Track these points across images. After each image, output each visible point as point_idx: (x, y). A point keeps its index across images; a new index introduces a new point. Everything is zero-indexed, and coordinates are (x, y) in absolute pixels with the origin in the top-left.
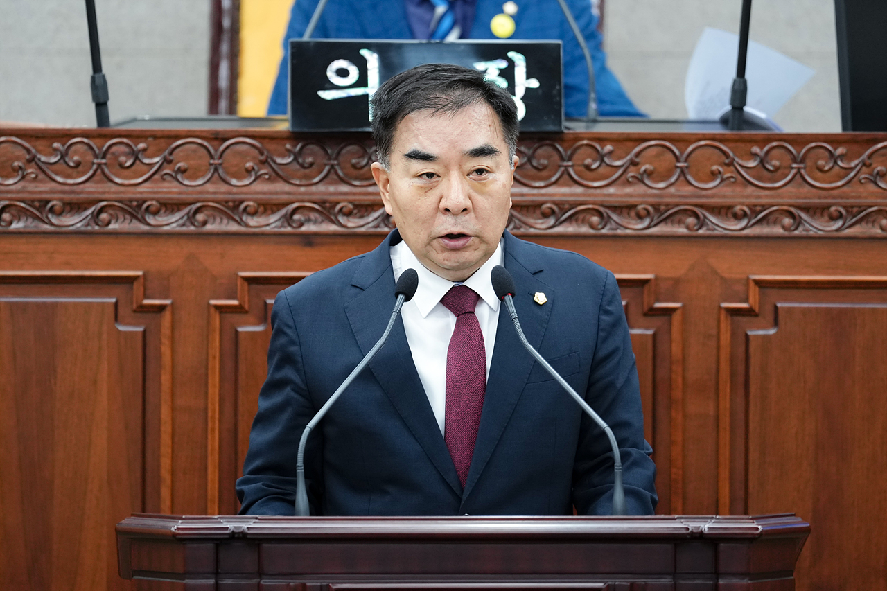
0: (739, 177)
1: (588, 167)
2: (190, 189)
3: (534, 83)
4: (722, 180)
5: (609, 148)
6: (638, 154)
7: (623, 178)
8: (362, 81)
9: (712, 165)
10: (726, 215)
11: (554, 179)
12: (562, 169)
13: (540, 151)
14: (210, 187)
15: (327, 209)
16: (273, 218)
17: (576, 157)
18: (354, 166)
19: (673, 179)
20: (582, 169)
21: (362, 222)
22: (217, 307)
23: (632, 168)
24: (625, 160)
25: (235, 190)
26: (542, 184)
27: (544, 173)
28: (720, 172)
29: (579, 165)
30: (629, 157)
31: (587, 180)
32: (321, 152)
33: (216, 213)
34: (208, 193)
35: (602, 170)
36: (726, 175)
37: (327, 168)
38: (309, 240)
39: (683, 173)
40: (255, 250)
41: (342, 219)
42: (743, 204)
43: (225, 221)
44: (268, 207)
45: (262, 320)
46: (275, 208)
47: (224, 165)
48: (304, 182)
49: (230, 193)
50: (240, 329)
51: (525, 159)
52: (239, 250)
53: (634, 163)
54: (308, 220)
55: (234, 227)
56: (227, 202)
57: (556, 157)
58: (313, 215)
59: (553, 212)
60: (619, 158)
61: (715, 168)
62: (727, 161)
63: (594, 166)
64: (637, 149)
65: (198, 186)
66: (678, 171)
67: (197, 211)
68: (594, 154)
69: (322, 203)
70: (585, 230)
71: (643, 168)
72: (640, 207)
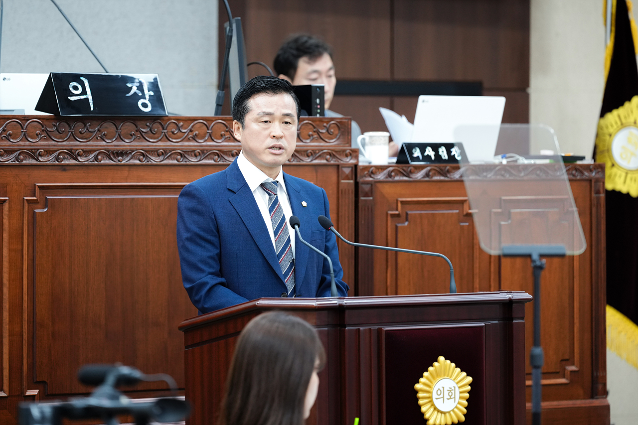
0: (231, 137)
1: (173, 133)
2: (14, 144)
3: (152, 93)
4: (225, 139)
5: (181, 123)
6: (192, 127)
7: (187, 137)
8: (84, 92)
9: (221, 131)
10: (229, 155)
11: (160, 138)
12: (164, 133)
13: (154, 125)
14: (22, 143)
15: (72, 154)
16: (51, 157)
17: (168, 128)
18: (80, 132)
19: (206, 138)
20: (171, 133)
21: (86, 159)
22: (27, 200)
23: (190, 133)
24: (187, 129)
25: (32, 144)
26: (155, 141)
27: (156, 136)
28: (224, 135)
29: (170, 132)
30: (189, 128)
31: (172, 138)
32: (67, 126)
33: (27, 156)
34: (21, 145)
35: (178, 134)
36: (226, 137)
37: (70, 133)
38: (64, 168)
39: (210, 135)
40: (42, 173)
41: (79, 158)
42: (236, 149)
43: (31, 159)
44: (49, 152)
45: (46, 206)
46: (51, 153)
47: (27, 132)
48: (60, 140)
49: (30, 146)
50: (36, 211)
51: (149, 130)
52: (36, 173)
53: (191, 131)
54: (64, 158)
55: (34, 162)
56: (32, 150)
57: (161, 128)
58: (66, 156)
59: (163, 154)
60: (185, 129)
61: (223, 132)
62: (227, 130)
63: (175, 132)
64: (192, 124)
65: (18, 143)
66: (208, 134)
67: (20, 154)
68: (176, 126)
69: (70, 150)
70: (175, 162)
71: (195, 134)
72: (196, 152)
